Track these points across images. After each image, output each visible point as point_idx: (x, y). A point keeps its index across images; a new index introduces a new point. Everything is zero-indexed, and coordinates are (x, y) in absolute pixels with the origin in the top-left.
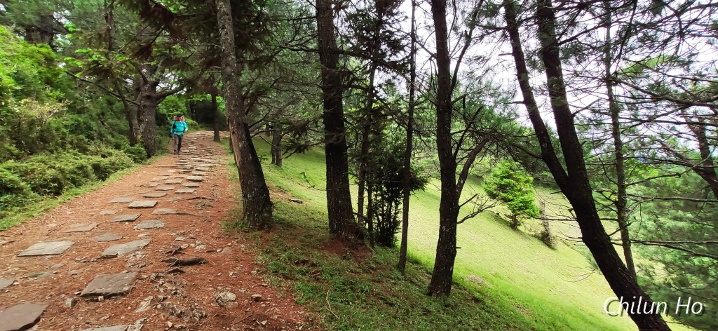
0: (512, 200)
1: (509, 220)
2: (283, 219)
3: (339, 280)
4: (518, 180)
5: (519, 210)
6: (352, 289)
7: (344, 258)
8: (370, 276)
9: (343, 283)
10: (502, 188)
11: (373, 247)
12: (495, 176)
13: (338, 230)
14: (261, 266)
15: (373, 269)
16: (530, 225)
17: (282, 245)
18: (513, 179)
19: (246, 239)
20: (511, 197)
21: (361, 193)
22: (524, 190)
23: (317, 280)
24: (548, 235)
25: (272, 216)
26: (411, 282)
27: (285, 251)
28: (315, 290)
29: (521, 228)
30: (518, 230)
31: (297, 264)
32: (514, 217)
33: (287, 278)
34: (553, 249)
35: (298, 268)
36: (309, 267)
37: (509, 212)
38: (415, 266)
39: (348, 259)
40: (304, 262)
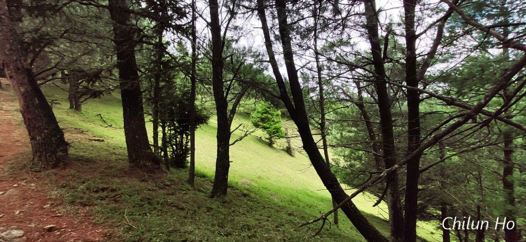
0: (269, 128)
1: (267, 141)
2: (82, 156)
3: (137, 198)
4: (272, 115)
5: (273, 134)
6: (149, 203)
7: (143, 181)
8: (164, 191)
9: (141, 200)
10: (263, 120)
11: (168, 169)
12: (258, 112)
13: (137, 159)
14: (55, 200)
15: (167, 185)
16: (280, 143)
17: (79, 178)
18: (269, 114)
19: (37, 178)
20: (268, 126)
21: (155, 129)
22: (276, 121)
23: (116, 201)
24: (290, 148)
25: (68, 154)
26: (199, 190)
27: (84, 183)
28: (114, 210)
29: (275, 145)
30: (273, 147)
31: (97, 192)
32: (270, 139)
33: (84, 205)
34: (293, 156)
35: (97, 195)
36: (108, 192)
37: (268, 136)
38: (203, 179)
39: (147, 181)
40: (103, 190)
